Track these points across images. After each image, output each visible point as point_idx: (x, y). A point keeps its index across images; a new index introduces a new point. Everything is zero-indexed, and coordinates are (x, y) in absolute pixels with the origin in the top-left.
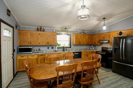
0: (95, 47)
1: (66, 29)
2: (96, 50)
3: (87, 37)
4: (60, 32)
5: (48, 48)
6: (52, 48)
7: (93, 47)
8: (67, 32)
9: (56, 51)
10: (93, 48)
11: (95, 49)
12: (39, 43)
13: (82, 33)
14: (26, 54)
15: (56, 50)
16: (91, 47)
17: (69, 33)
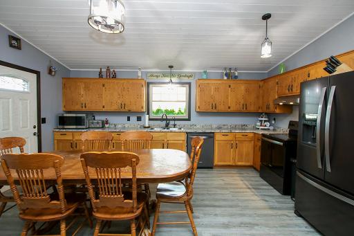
0: (274, 119)
1: (171, 67)
2: (274, 130)
3: (243, 88)
4: (157, 76)
5: (129, 119)
6: (139, 119)
7: (265, 121)
8: (180, 76)
9: (145, 127)
10: (268, 124)
11: (272, 128)
12: (104, 107)
13: (225, 78)
14: (71, 130)
15: (147, 125)
16: (261, 121)
17: (186, 80)
